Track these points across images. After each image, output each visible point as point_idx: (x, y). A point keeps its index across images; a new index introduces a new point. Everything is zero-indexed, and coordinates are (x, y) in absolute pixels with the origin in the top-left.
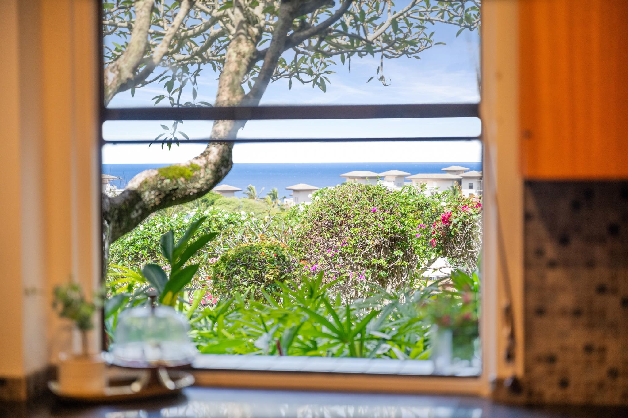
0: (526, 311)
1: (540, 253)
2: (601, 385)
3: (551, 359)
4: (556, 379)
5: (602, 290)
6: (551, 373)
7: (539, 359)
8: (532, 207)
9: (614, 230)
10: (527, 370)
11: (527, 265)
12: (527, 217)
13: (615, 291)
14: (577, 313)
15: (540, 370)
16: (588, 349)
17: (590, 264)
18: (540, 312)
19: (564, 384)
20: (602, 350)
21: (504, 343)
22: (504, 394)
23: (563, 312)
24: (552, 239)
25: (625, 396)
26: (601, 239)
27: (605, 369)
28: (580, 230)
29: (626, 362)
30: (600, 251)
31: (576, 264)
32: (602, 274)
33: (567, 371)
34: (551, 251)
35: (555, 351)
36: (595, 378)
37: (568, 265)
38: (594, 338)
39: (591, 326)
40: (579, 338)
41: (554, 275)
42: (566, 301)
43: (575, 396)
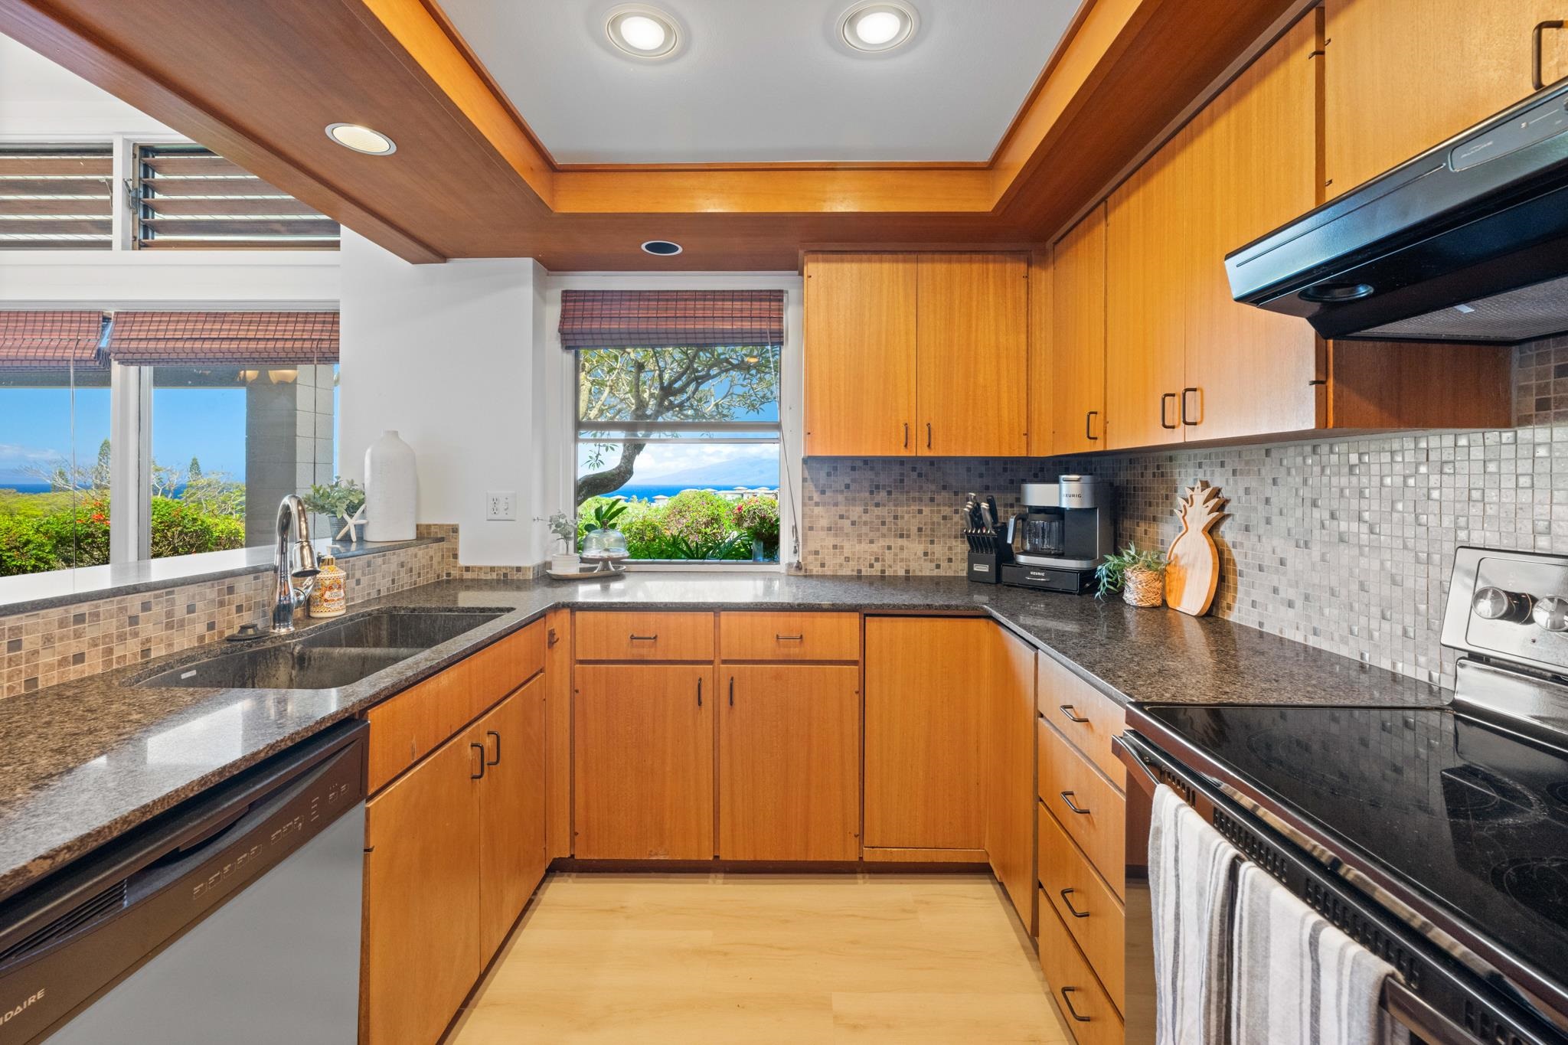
0: (804, 528)
1: (811, 498)
2: (841, 565)
3: (817, 553)
4: (819, 563)
5: (841, 517)
6: (816, 559)
7: (810, 552)
8: (807, 475)
9: (847, 487)
11: (804, 504)
12: (804, 480)
13: (848, 518)
14: (830, 529)
15: (811, 558)
16: (835, 547)
17: (836, 505)
18: (811, 528)
19: (823, 565)
20: (842, 547)
21: (793, 544)
22: (793, 571)
23: (822, 529)
24: (817, 491)
25: (853, 570)
26: (842, 492)
27: (843, 558)
28: (831, 487)
29: (854, 553)
30: (840, 498)
31: (829, 504)
32: (841, 509)
33: (824, 558)
34: (816, 497)
35: (819, 548)
36: (838, 561)
37: (824, 504)
38: (838, 541)
39: (836, 535)
40: (830, 541)
41: (818, 510)
42: (824, 522)
43: (828, 571)
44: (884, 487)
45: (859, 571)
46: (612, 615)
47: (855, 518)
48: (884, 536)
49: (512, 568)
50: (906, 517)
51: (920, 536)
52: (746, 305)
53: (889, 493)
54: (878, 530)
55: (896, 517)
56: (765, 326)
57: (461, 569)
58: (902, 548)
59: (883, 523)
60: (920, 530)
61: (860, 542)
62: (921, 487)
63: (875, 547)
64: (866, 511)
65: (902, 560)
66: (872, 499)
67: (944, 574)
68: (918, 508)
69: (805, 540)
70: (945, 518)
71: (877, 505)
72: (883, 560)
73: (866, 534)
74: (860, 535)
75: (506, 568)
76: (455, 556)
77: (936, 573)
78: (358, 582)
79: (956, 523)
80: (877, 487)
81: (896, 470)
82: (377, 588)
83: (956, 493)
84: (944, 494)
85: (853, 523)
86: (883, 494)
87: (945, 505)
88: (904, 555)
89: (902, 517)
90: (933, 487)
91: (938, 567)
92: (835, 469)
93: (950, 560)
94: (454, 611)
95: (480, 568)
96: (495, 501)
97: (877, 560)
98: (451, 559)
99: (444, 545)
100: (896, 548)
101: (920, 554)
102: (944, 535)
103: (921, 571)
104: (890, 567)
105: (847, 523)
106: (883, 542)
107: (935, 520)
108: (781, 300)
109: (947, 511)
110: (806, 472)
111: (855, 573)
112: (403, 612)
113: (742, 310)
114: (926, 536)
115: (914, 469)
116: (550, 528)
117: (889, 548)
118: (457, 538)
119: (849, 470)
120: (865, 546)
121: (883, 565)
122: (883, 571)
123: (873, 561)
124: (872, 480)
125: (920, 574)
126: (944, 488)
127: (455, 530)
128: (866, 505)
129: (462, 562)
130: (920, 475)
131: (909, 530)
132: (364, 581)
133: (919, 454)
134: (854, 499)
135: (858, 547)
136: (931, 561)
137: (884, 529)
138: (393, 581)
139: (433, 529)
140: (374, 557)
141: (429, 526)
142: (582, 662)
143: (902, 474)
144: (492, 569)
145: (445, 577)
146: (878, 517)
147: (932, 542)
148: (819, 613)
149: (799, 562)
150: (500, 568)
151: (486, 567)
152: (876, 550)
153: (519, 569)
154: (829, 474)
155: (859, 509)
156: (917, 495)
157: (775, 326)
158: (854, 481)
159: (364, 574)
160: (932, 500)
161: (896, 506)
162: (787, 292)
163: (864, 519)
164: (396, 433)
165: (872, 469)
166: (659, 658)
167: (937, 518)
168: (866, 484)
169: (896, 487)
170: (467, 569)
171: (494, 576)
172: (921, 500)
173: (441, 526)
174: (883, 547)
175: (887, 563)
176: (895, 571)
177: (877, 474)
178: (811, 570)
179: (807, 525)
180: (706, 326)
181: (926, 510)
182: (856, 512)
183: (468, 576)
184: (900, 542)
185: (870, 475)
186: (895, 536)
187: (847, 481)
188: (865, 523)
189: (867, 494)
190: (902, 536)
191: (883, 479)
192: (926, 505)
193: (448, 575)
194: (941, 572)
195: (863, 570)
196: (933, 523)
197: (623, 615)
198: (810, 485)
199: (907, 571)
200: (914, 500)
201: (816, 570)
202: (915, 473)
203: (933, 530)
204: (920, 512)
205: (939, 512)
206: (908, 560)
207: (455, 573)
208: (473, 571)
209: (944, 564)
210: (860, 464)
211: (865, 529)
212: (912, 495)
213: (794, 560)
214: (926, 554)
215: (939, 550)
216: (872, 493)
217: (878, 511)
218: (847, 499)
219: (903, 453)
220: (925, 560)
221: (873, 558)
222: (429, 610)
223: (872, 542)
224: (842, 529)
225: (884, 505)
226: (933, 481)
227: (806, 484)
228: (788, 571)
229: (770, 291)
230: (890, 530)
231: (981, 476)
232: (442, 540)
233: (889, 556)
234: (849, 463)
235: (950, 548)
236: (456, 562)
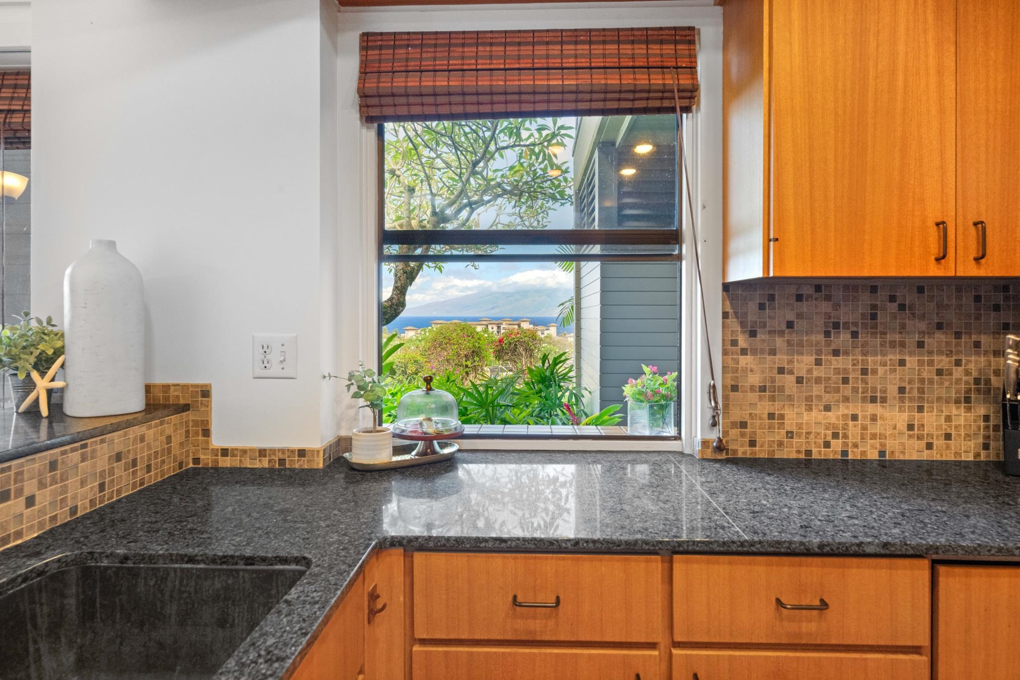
0: (724, 387)
1: (734, 343)
2: (781, 444)
3: (743, 425)
4: (747, 440)
5: (781, 371)
6: (743, 435)
7: (734, 425)
8: (729, 309)
9: (790, 325)
10: (726, 433)
11: (725, 353)
12: (725, 315)
13: (791, 372)
14: (763, 389)
15: (734, 432)
16: (771, 416)
17: (773, 352)
18: (735, 388)
19: (753, 443)
20: (782, 417)
21: (709, 413)
22: (709, 454)
23: (752, 389)
24: (743, 332)
25: (798, 452)
26: (781, 333)
27: (783, 432)
28: (765, 326)
29: (800, 426)
30: (779, 342)
31: (762, 352)
32: (781, 359)
33: (755, 433)
34: (743, 341)
35: (747, 418)
36: (777, 438)
37: (754, 352)
38: (776, 408)
39: (772, 399)
40: (764, 408)
41: (746, 361)
42: (754, 379)
43: (761, 452)
44: (846, 325)
45: (809, 452)
46: (479, 560)
47: (803, 374)
48: (846, 399)
49: (292, 451)
50: (881, 370)
51: (902, 400)
52: (640, 49)
53: (855, 335)
54: (837, 390)
55: (864, 372)
56: (669, 80)
57: (215, 452)
58: (874, 418)
59: (845, 381)
60: (902, 390)
61: (809, 409)
62: (903, 326)
63: (832, 417)
64: (818, 362)
65: (874, 436)
66: (828, 344)
67: (937, 457)
68: (898, 357)
69: (726, 406)
70: (939, 372)
71: (836, 353)
72: (845, 436)
73: (819, 397)
74: (809, 399)
75: (283, 451)
76: (207, 433)
77: (926, 455)
78: (30, 501)
79: (958, 381)
80: (836, 326)
81: (865, 299)
82: (70, 503)
83: (958, 335)
84: (940, 336)
85: (799, 380)
86: (844, 337)
87: (940, 352)
88: (877, 428)
89: (875, 372)
90: (923, 326)
91: (929, 446)
92: (772, 298)
93: (948, 437)
94: (198, 562)
95: (244, 452)
96: (266, 350)
97: (835, 436)
98: (201, 438)
99: (190, 416)
100: (865, 417)
101: (902, 425)
102: (939, 399)
103: (903, 453)
104: (856, 446)
105: (789, 380)
106: (844, 410)
107: (925, 375)
108: (692, 42)
109: (943, 362)
110: (728, 303)
111: (802, 456)
112: (105, 563)
113: (633, 57)
114: (911, 399)
115: (892, 299)
116: (349, 389)
117: (855, 418)
118: (208, 405)
119: (793, 300)
120: (817, 415)
121: (845, 444)
122: (845, 453)
123: (829, 438)
124: (828, 316)
125: (902, 458)
126: (939, 326)
127: (206, 393)
128: (819, 352)
129: (217, 441)
130: (902, 307)
131: (885, 392)
132: (44, 498)
133: (960, 273)
134: (800, 344)
135: (806, 417)
136: (920, 438)
137: (847, 390)
138: (102, 487)
139: (173, 393)
140: (64, 453)
141: (166, 388)
142: (423, 642)
143: (874, 307)
144: (262, 452)
145: (191, 465)
146: (837, 371)
147: (920, 409)
148: (855, 560)
149: (720, 440)
150: (273, 451)
151: (252, 450)
152: (834, 420)
153: (302, 453)
154: (762, 307)
155: (809, 359)
156: (897, 337)
157: (685, 82)
158: (800, 316)
159: (42, 485)
160: (920, 345)
161: (865, 354)
162: (699, 30)
163: (815, 374)
164: (112, 244)
165: (828, 298)
166: (562, 638)
167: (927, 373)
168: (820, 322)
169: (865, 326)
170: (225, 452)
171: (265, 464)
172: (903, 345)
173: (185, 387)
174: (845, 416)
175: (850, 441)
176: (864, 453)
177: (836, 306)
178: (735, 451)
179: (730, 382)
180: (580, 82)
181: (912, 361)
182: (804, 363)
183: (226, 462)
184: (871, 408)
185: (825, 307)
186: (864, 400)
187: (791, 317)
188: (818, 380)
189: (821, 337)
190: (873, 400)
191: (845, 314)
192: (911, 354)
193: (196, 461)
194: (934, 455)
195: (815, 450)
196: (922, 381)
197: (497, 561)
198: (733, 322)
199: (882, 453)
200: (893, 344)
201: (742, 450)
202: (895, 305)
203: (921, 391)
204: (902, 363)
205: (931, 363)
206: (883, 436)
207: (206, 459)
208: (234, 455)
209: (938, 443)
210: (807, 290)
211: (817, 390)
212: (889, 337)
213: (714, 435)
214: (911, 427)
215: (931, 420)
216: (827, 334)
217: (840, 362)
218: (789, 343)
219: (934, 271)
220: (910, 436)
221: (829, 432)
222: (152, 559)
223: (827, 408)
224: (782, 389)
225: (846, 353)
226: (923, 317)
227: (729, 321)
228: (702, 452)
229: (675, 29)
230: (855, 390)
231: (997, 308)
232: (186, 408)
233: (854, 430)
234: (792, 290)
235: (948, 419)
236: (207, 442)
